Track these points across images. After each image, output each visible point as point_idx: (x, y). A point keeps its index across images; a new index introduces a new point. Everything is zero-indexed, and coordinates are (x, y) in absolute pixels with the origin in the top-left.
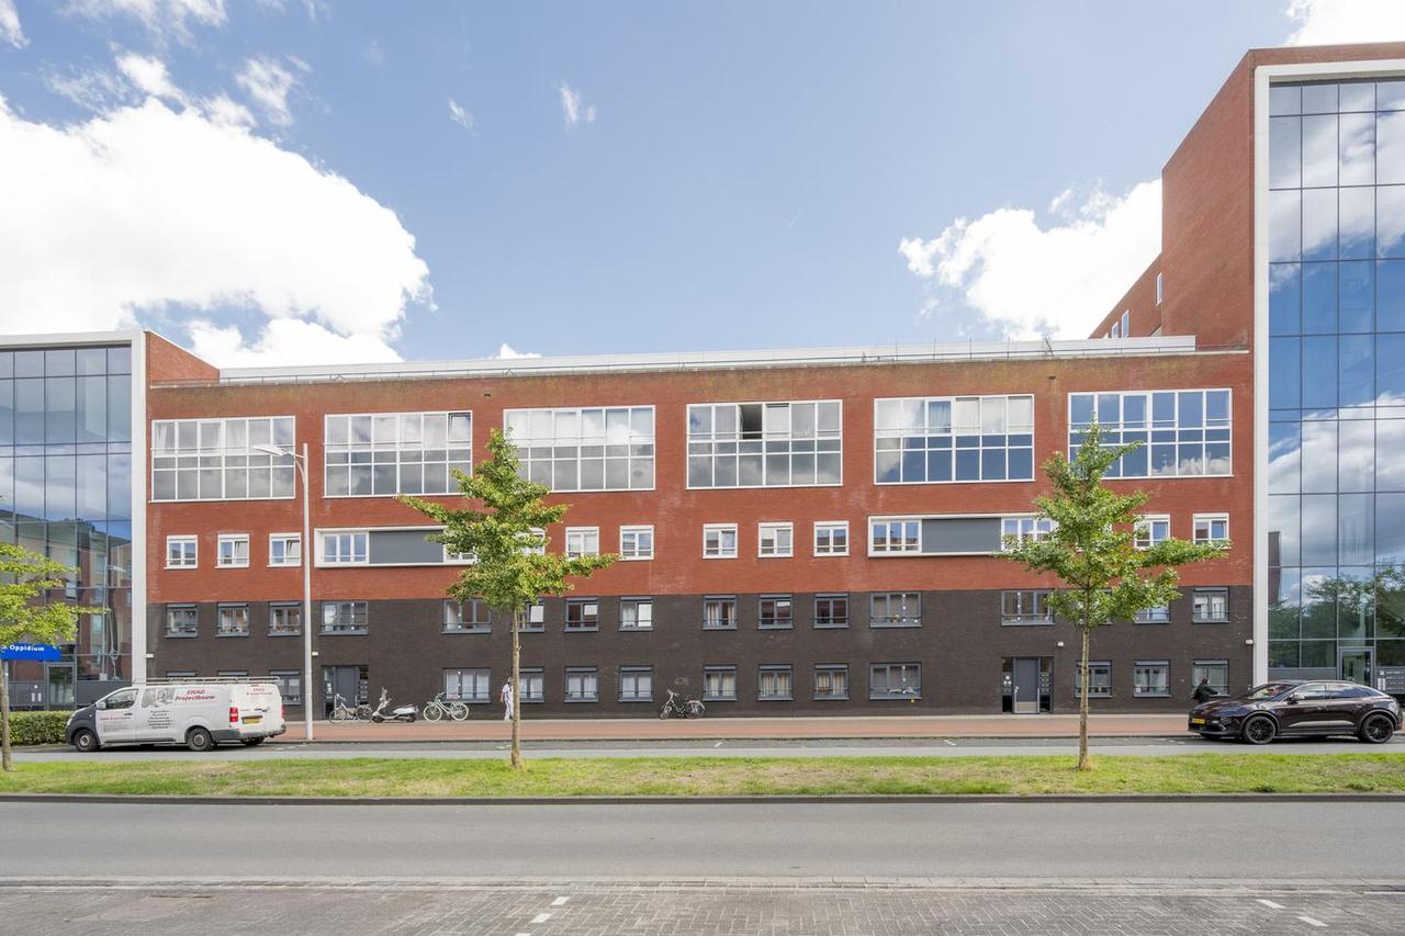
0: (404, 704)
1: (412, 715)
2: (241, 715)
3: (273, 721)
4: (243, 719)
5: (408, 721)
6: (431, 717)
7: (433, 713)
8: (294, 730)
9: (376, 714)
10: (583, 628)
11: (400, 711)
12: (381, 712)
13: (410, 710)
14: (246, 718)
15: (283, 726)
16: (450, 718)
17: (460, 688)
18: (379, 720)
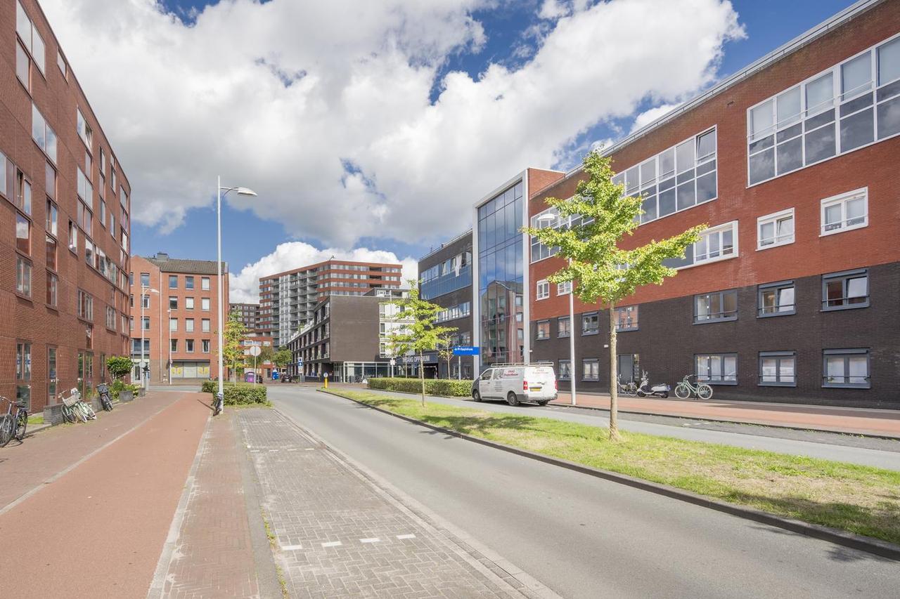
0: (659, 383)
1: (665, 392)
2: (529, 385)
3: (550, 390)
4: (531, 388)
5: (662, 397)
6: (681, 395)
7: (682, 392)
8: (563, 398)
9: (639, 390)
10: (846, 306)
11: (655, 389)
12: (643, 388)
13: (663, 388)
14: (533, 388)
15: (556, 394)
16: (697, 397)
17: (710, 371)
18: (641, 395)
